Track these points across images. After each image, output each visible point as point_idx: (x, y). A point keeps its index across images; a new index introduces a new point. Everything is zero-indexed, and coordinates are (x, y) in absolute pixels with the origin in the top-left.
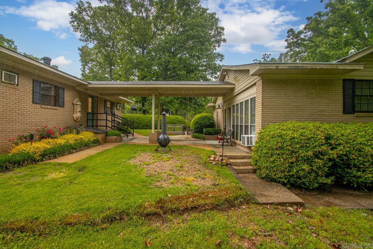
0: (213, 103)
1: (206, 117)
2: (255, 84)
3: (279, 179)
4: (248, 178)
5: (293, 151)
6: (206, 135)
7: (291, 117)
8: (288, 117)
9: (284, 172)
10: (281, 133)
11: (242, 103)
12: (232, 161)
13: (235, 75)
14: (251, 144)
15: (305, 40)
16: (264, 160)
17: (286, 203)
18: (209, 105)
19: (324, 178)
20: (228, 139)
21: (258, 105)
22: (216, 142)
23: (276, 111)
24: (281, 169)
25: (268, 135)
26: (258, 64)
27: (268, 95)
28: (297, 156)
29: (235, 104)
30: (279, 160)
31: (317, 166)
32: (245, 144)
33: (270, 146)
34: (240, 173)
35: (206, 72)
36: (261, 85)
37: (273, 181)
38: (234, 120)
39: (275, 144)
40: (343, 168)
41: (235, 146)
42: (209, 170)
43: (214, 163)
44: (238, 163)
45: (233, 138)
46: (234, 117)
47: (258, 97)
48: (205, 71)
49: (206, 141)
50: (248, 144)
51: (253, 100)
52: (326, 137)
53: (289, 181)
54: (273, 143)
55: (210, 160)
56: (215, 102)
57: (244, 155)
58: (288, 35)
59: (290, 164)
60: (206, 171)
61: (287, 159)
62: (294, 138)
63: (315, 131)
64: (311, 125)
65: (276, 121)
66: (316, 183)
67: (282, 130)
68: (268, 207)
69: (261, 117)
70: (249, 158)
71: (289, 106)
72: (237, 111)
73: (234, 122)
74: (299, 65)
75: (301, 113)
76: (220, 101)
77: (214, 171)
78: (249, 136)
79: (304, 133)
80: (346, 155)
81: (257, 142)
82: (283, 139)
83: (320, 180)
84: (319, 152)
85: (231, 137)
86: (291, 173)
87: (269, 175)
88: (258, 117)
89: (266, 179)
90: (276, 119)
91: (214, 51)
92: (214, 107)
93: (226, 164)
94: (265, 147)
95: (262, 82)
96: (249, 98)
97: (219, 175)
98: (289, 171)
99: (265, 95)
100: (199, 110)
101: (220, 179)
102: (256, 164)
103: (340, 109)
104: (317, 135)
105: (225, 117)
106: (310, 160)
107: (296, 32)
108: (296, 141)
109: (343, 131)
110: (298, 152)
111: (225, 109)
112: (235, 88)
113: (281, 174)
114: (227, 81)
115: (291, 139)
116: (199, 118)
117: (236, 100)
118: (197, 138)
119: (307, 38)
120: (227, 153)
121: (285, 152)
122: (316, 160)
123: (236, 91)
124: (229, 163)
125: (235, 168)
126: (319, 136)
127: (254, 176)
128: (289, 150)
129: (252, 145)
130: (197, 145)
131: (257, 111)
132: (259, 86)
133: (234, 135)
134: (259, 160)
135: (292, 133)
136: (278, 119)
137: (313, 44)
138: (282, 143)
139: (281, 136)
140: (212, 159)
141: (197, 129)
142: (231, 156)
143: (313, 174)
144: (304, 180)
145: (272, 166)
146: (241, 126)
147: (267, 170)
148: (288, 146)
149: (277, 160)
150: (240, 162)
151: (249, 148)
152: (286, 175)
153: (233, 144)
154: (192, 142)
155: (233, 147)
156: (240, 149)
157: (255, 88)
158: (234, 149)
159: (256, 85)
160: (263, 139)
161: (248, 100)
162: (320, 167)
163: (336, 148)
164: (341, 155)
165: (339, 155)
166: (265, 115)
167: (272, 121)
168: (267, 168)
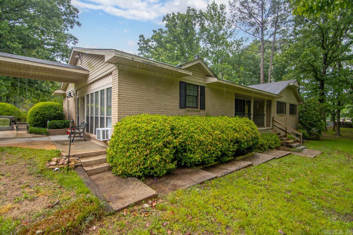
0: (62, 90)
1: (51, 107)
2: (111, 73)
3: (135, 174)
4: (103, 179)
5: (147, 144)
6: (51, 128)
7: (144, 110)
8: (142, 110)
9: (140, 165)
10: (136, 126)
11: (97, 93)
12: (83, 160)
13: (89, 61)
14: (107, 137)
15: (152, 48)
16: (121, 156)
17: (142, 201)
18: (56, 91)
19: (170, 164)
20: (81, 133)
21: (114, 96)
22: (65, 138)
23: (132, 103)
24: (136, 163)
25: (124, 128)
26: (114, 51)
27: (125, 87)
28: (150, 148)
29: (90, 93)
30: (135, 154)
31: (166, 155)
32: (100, 139)
33: (126, 140)
34: (94, 174)
35: (54, 53)
36: (118, 75)
37: (129, 176)
38: (88, 111)
39: (131, 137)
40: (182, 153)
41: (89, 140)
42: (47, 181)
43: (56, 169)
44: (91, 162)
45: (88, 131)
46: (88, 108)
47: (115, 87)
48: (53, 51)
49: (50, 137)
50: (104, 138)
51: (109, 89)
52: (171, 128)
53: (144, 174)
54: (129, 137)
55: (50, 166)
56: (65, 90)
57: (99, 151)
58: (140, 39)
59: (144, 156)
60: (41, 184)
61: (142, 152)
62: (148, 131)
63: (163, 123)
64: (160, 117)
65: (132, 113)
66: (165, 169)
67: (137, 122)
68: (125, 213)
69: (117, 109)
70: (104, 154)
71: (143, 100)
72: (92, 101)
73: (88, 114)
74: (151, 62)
75: (152, 106)
76: (71, 88)
77: (55, 181)
78: (105, 129)
79: (156, 125)
80: (184, 142)
81: (113, 136)
82: (138, 132)
83: (168, 167)
84: (167, 142)
85: (84, 130)
86: (146, 166)
87: (125, 171)
88: (114, 109)
89: (122, 175)
90: (131, 112)
91: (66, 32)
92: (64, 96)
93: (75, 166)
94: (121, 141)
95: (119, 71)
96: (105, 88)
97: (62, 186)
98: (144, 164)
99: (122, 86)
100: (44, 97)
101: (62, 193)
102: (112, 161)
103: (178, 104)
104: (165, 127)
105: (78, 108)
106: (161, 150)
107: (146, 39)
108: (150, 133)
109: (182, 123)
110: (152, 143)
111: (78, 98)
112: (89, 75)
113: (137, 168)
114: (80, 66)
115: (145, 132)
116: (40, 108)
117: (91, 89)
118: (36, 134)
119: (153, 47)
120: (78, 152)
121: (140, 145)
122: (165, 149)
123: (90, 78)
124: (80, 164)
125: (87, 169)
126: (167, 128)
127: (109, 174)
128: (144, 143)
129: (108, 139)
130: (33, 145)
131: (113, 103)
132: (115, 76)
133: (89, 128)
134: (115, 156)
135: (146, 126)
136: (134, 112)
137: (157, 53)
138: (138, 136)
139: (137, 129)
140: (53, 163)
141: (37, 121)
142: (83, 154)
143: (163, 163)
144: (156, 170)
145: (129, 161)
146: (97, 118)
147: (123, 167)
148: (143, 138)
149: (133, 155)
150: (94, 161)
151: (105, 142)
152: (141, 169)
153: (87, 139)
154: (27, 139)
155: (87, 142)
156: (95, 144)
157: (112, 78)
158: (87, 145)
159: (112, 75)
160: (119, 133)
161: (104, 90)
162: (168, 155)
163: (178, 137)
164: (181, 142)
165: (180, 142)
166: (122, 107)
167: (128, 113)
168: (123, 164)
